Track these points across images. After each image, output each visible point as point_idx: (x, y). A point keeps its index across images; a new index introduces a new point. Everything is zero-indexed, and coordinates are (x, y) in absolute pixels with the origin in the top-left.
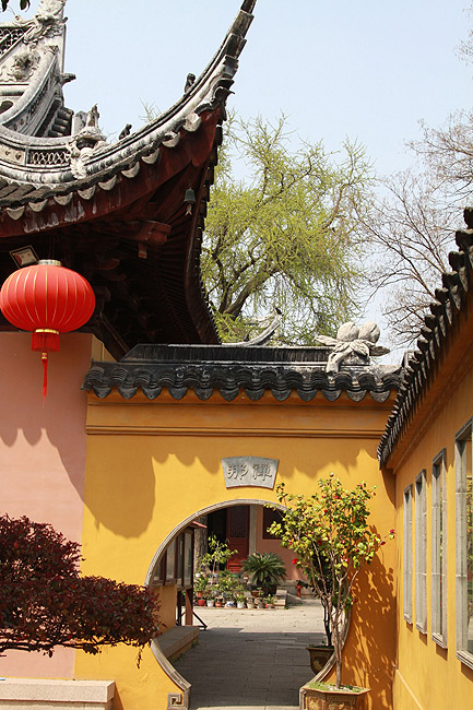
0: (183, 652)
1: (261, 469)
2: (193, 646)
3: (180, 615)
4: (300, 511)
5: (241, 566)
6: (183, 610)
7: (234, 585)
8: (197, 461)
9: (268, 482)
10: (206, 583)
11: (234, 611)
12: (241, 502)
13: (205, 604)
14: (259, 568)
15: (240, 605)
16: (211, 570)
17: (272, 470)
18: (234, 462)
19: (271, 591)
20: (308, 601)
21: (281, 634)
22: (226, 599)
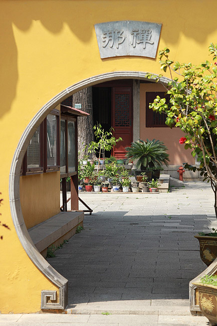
0: (67, 237)
1: (141, 35)
2: (77, 232)
3: (65, 201)
4: (188, 82)
5: (125, 153)
6: (69, 195)
7: (119, 170)
8: (66, 29)
9: (150, 51)
10: (93, 169)
11: (120, 195)
12: (119, 75)
13: (92, 189)
14: (142, 154)
15: (125, 189)
16: (98, 157)
17: (154, 36)
18: (110, 28)
19: (155, 175)
20: (190, 184)
21: (165, 217)
22: (113, 184)
